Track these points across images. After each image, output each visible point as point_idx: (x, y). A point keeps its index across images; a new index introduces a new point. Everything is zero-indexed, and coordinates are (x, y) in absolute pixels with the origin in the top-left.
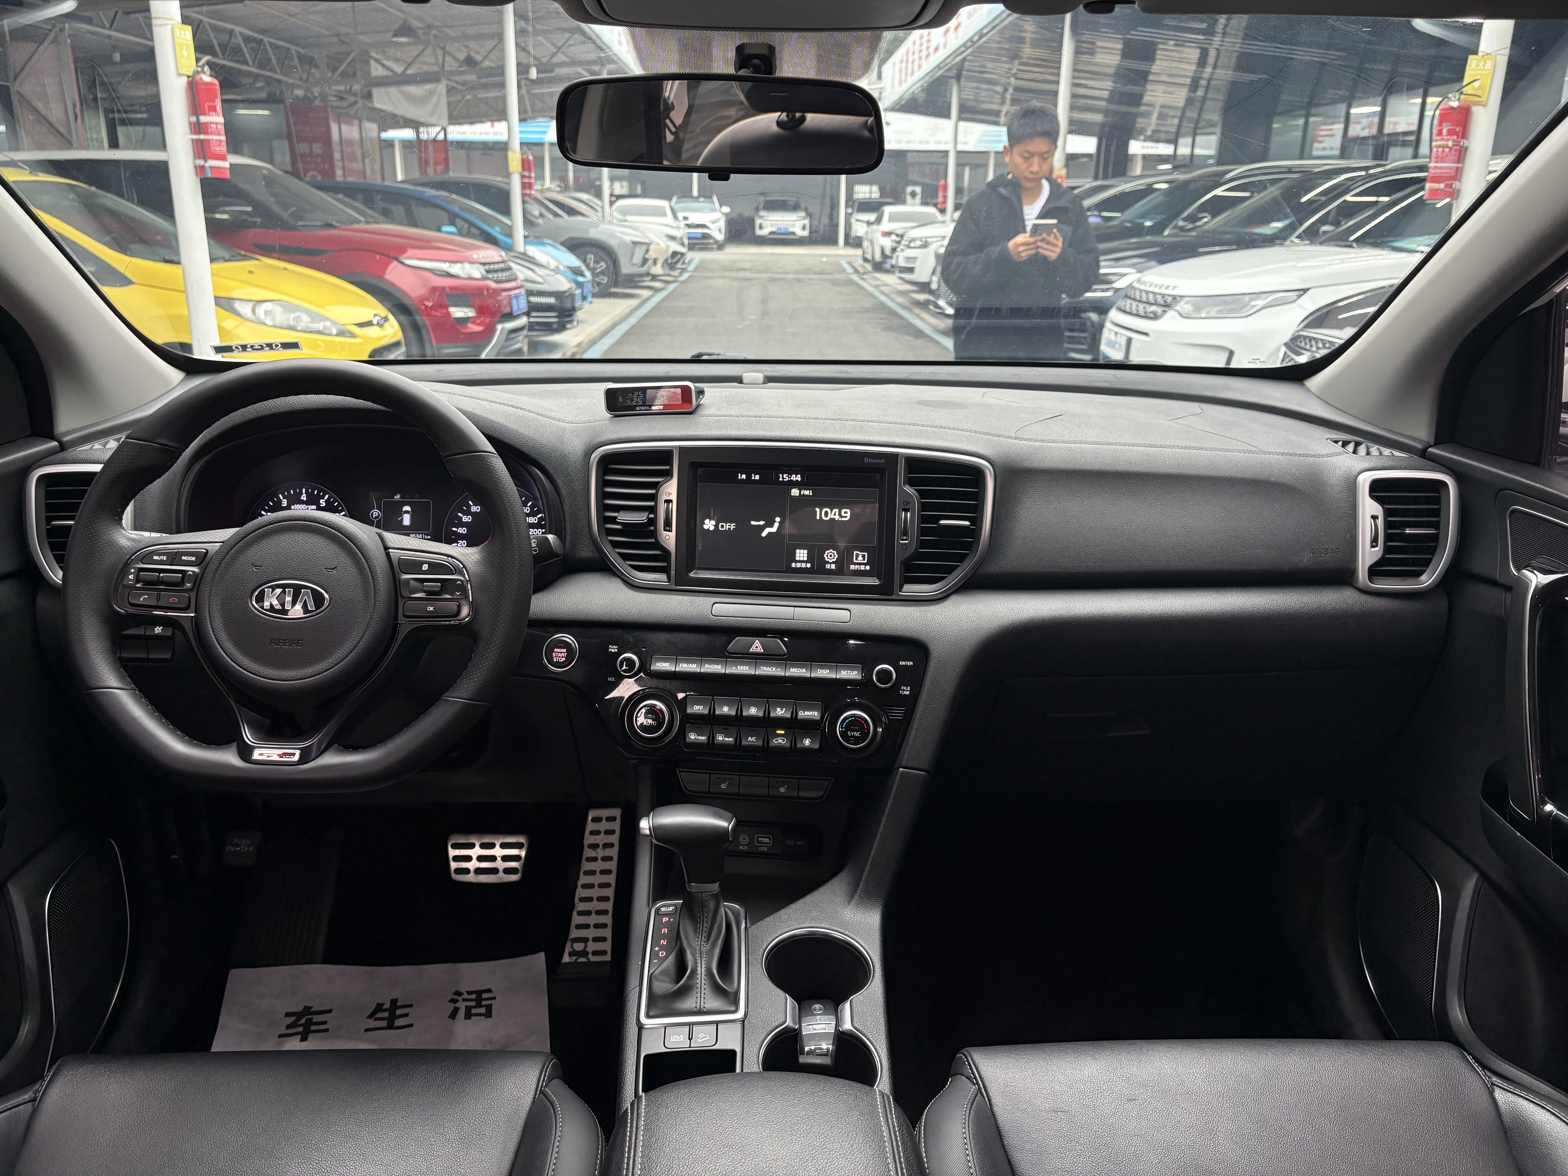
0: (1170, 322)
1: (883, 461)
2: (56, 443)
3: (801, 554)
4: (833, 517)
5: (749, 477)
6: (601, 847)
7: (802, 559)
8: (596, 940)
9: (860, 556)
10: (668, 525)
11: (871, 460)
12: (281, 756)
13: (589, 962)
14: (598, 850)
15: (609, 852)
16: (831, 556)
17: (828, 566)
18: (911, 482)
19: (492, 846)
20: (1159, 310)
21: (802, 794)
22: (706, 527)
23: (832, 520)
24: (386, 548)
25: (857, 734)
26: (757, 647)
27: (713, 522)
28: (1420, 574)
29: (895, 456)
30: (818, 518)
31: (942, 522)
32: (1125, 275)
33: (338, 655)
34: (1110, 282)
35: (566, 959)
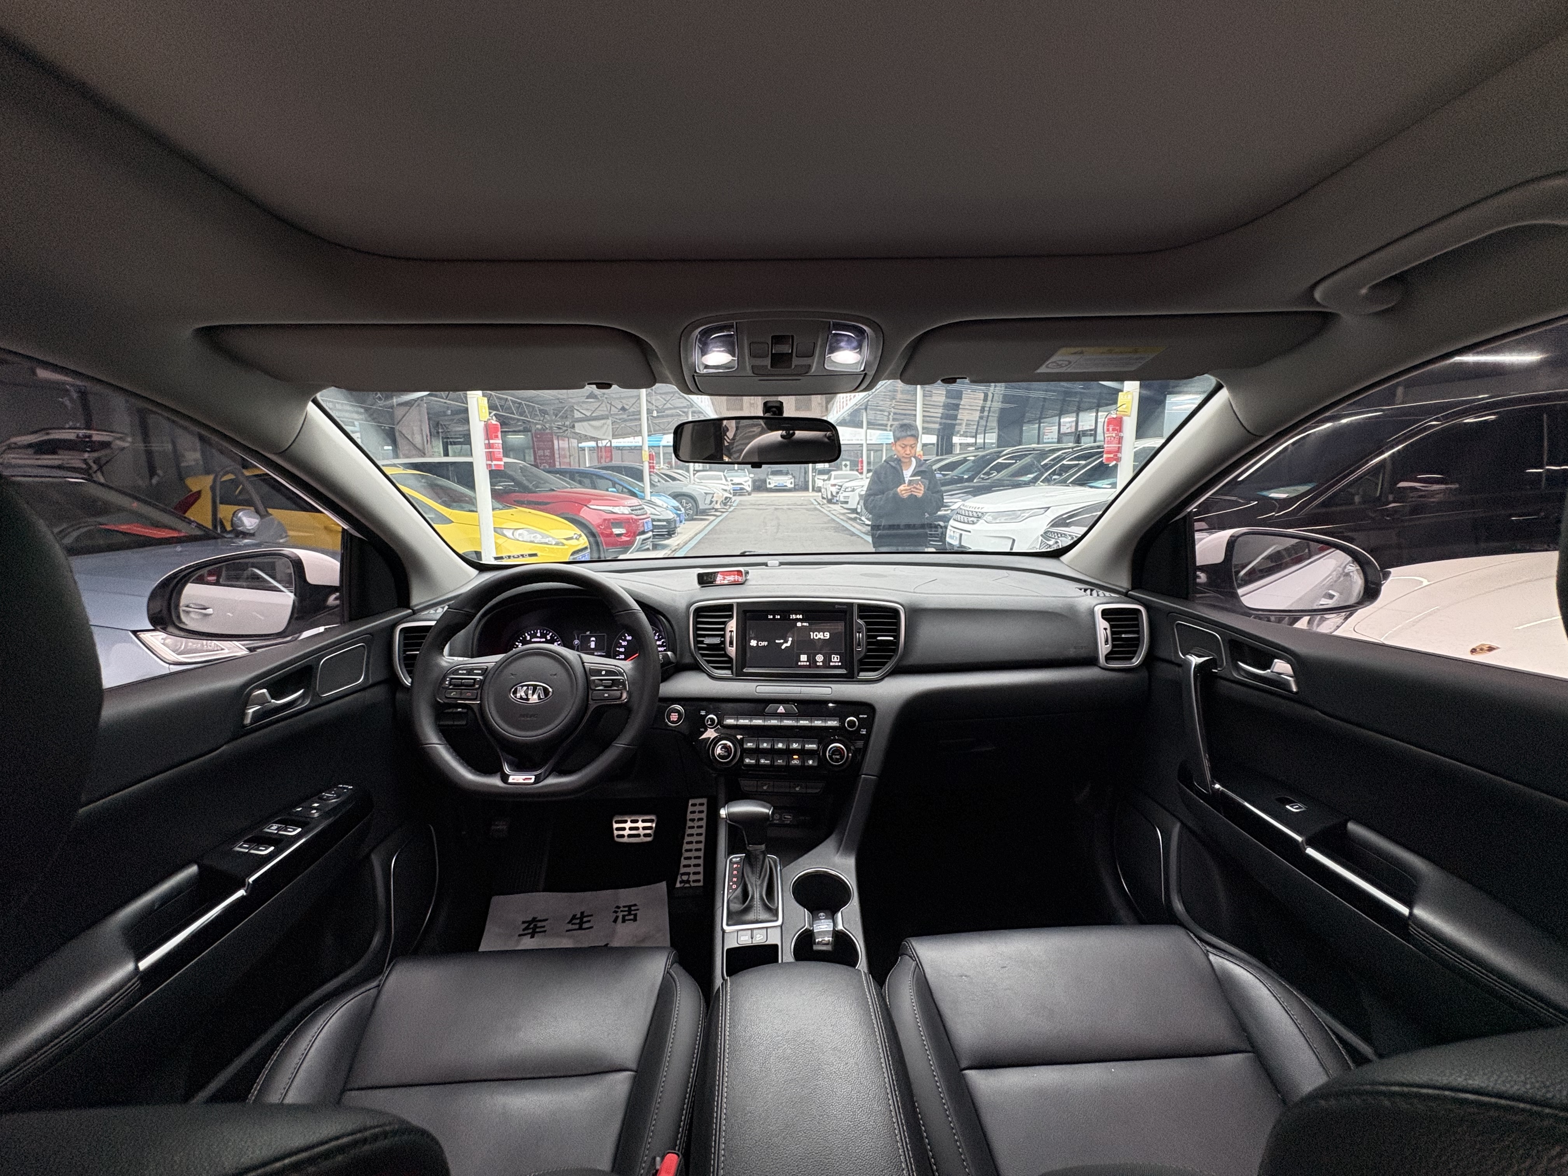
0: (981, 525)
1: (845, 607)
2: (410, 611)
3: (804, 658)
4: (820, 637)
5: (774, 617)
6: (696, 820)
7: (804, 660)
8: (694, 873)
9: (836, 658)
10: (731, 643)
11: (839, 607)
12: (524, 780)
13: (691, 887)
14: (695, 822)
15: (700, 823)
16: (820, 658)
17: (818, 664)
18: (861, 617)
19: (637, 821)
20: (975, 520)
21: (809, 791)
22: (751, 644)
24: (583, 663)
25: (838, 757)
26: (781, 710)
27: (756, 642)
28: (1132, 658)
29: (852, 604)
30: (812, 638)
31: (879, 638)
32: (956, 503)
33: (557, 722)
34: (949, 506)
35: (678, 885)
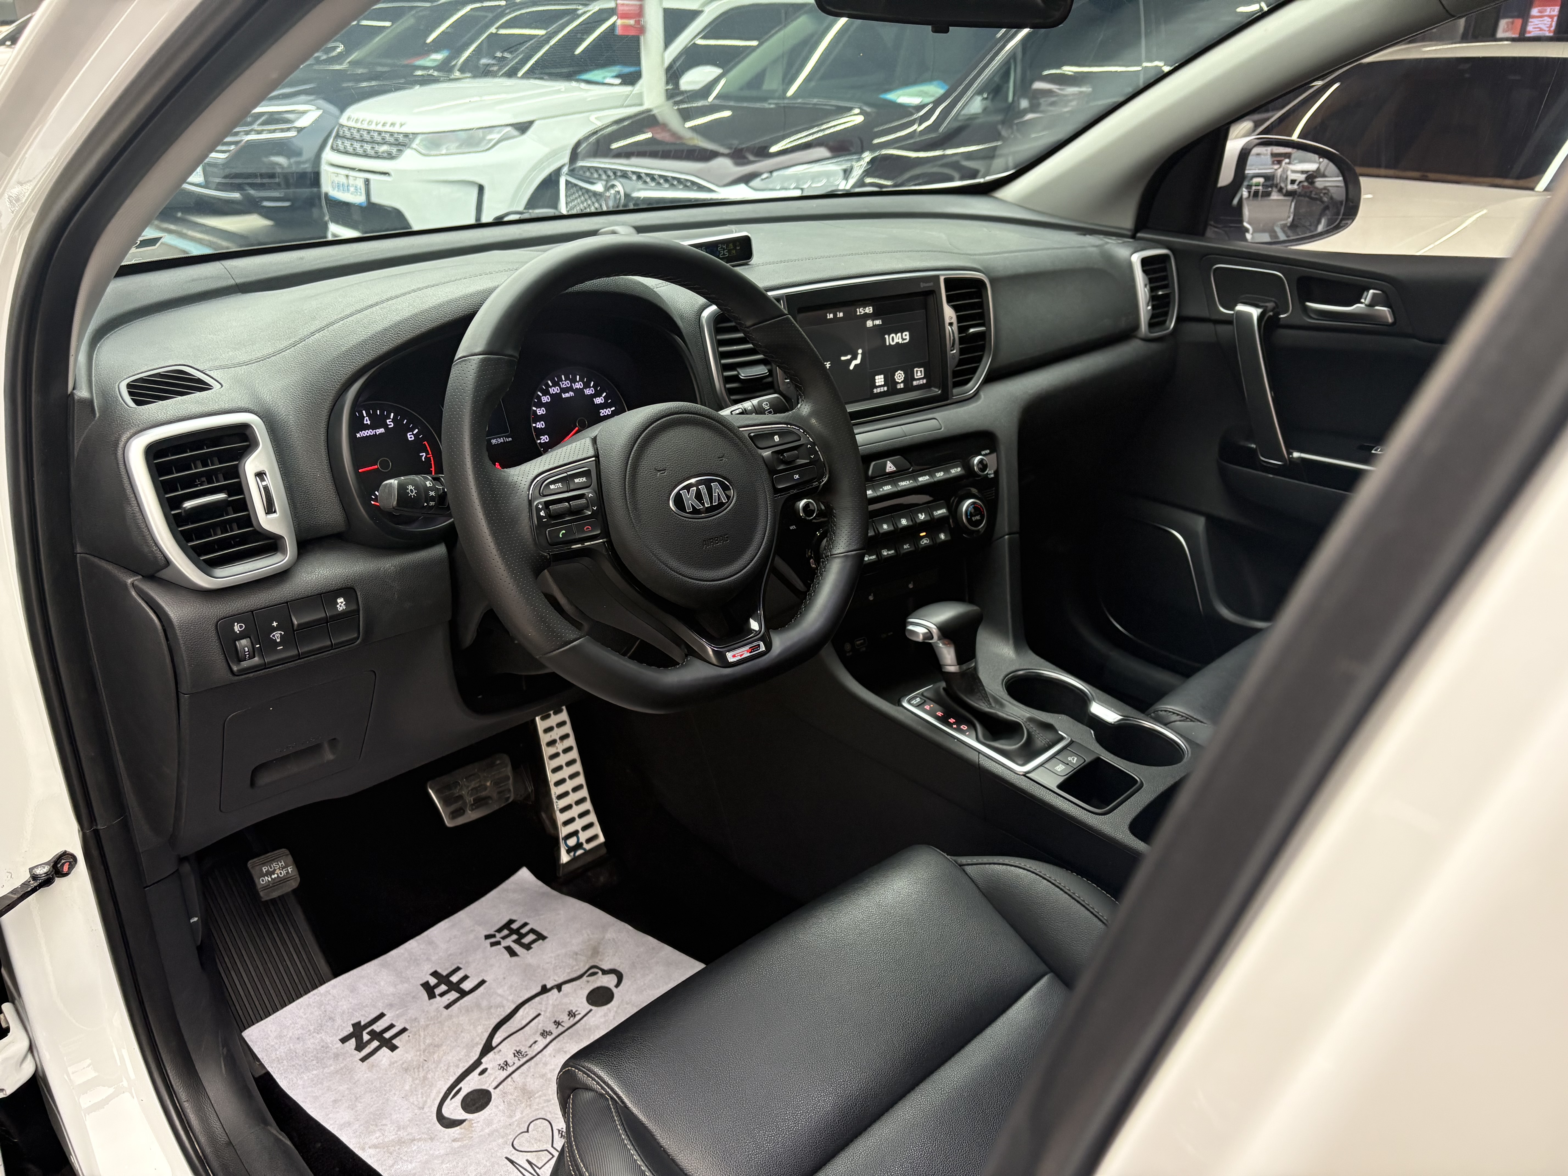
0: (409, 160)
1: (932, 284)
3: (880, 380)
4: (897, 341)
5: (835, 315)
6: (558, 741)
7: (880, 384)
8: (585, 828)
9: (919, 372)
11: (924, 285)
12: (750, 651)
13: (587, 852)
14: (557, 745)
15: (567, 743)
16: (899, 376)
17: (899, 387)
18: (949, 300)
23: (898, 343)
24: (737, 428)
25: (978, 518)
26: (890, 467)
28: (1164, 322)
29: (938, 279)
30: (888, 344)
35: (565, 858)
